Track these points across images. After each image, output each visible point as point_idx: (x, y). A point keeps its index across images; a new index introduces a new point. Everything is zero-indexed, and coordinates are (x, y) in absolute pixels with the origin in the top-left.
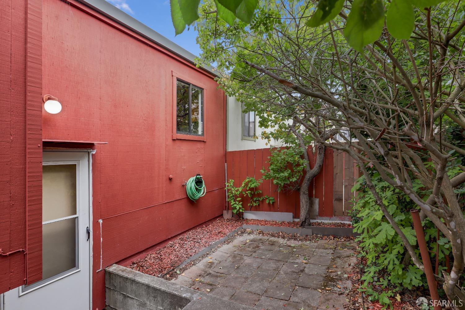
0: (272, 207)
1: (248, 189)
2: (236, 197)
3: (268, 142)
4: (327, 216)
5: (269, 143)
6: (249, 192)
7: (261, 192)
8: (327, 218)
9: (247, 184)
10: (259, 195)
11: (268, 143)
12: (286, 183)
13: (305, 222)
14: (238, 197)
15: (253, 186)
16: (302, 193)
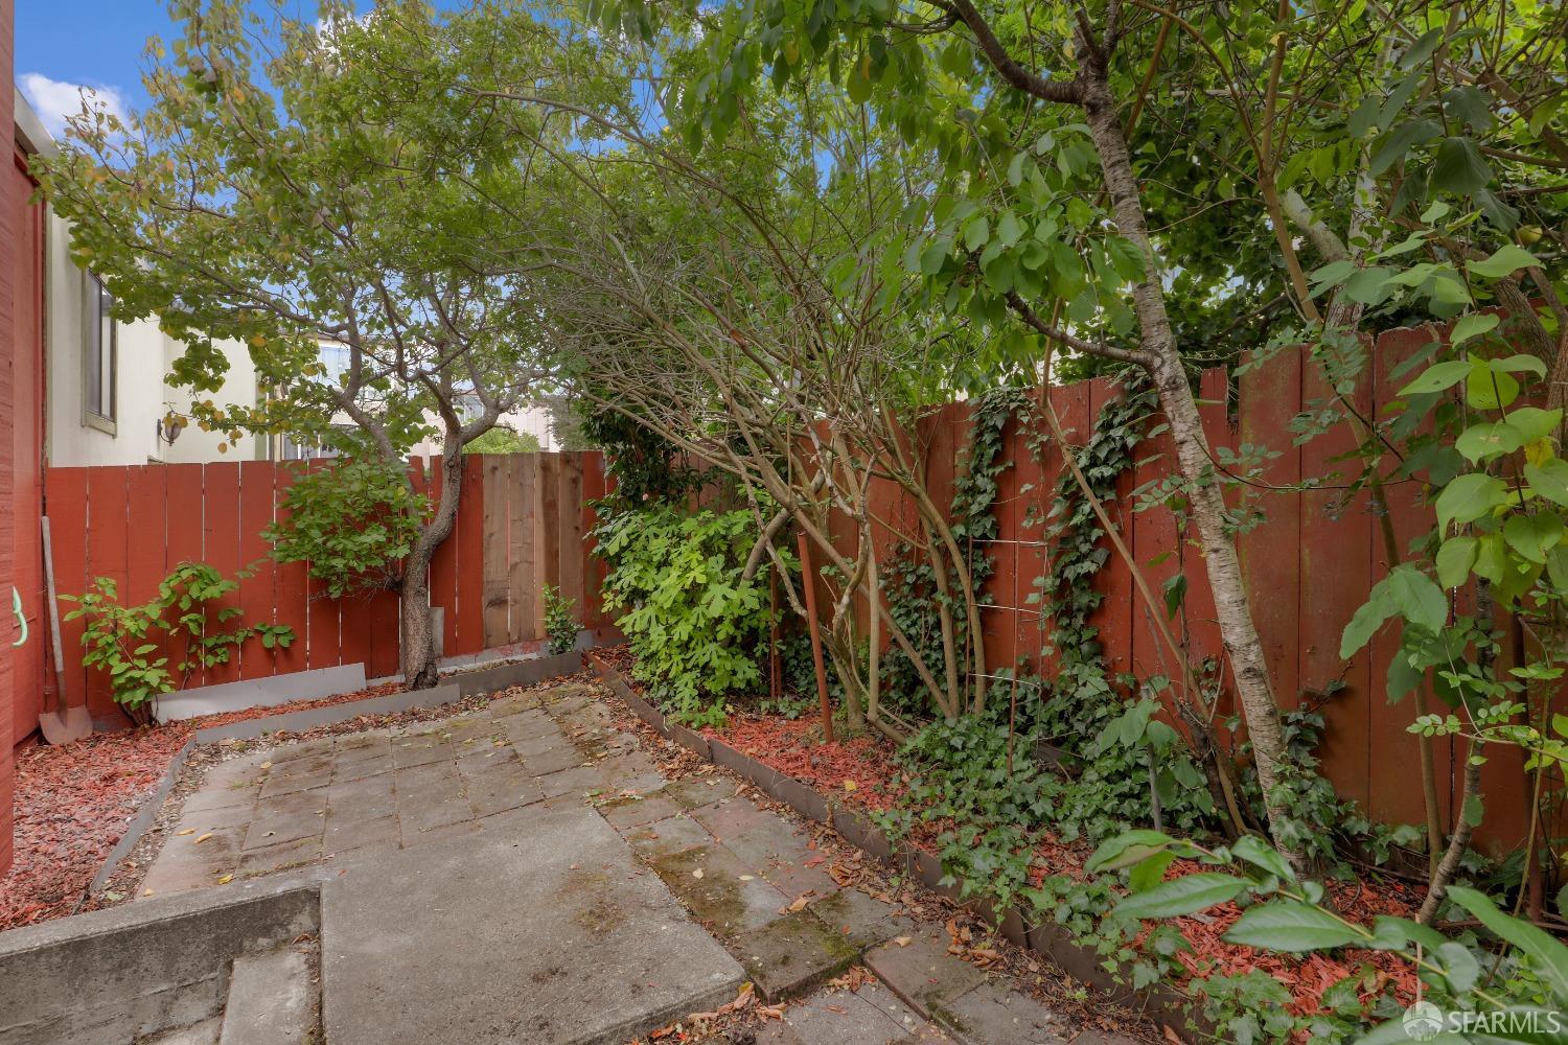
0: (283, 660)
1: (185, 605)
2: (131, 643)
3: (228, 443)
4: (466, 652)
5: (233, 443)
6: (193, 616)
7: (241, 612)
8: (465, 657)
9: (180, 591)
10: (230, 626)
11: (229, 446)
12: (373, 564)
13: (425, 673)
14: (142, 643)
15: (213, 592)
16: (411, 593)
